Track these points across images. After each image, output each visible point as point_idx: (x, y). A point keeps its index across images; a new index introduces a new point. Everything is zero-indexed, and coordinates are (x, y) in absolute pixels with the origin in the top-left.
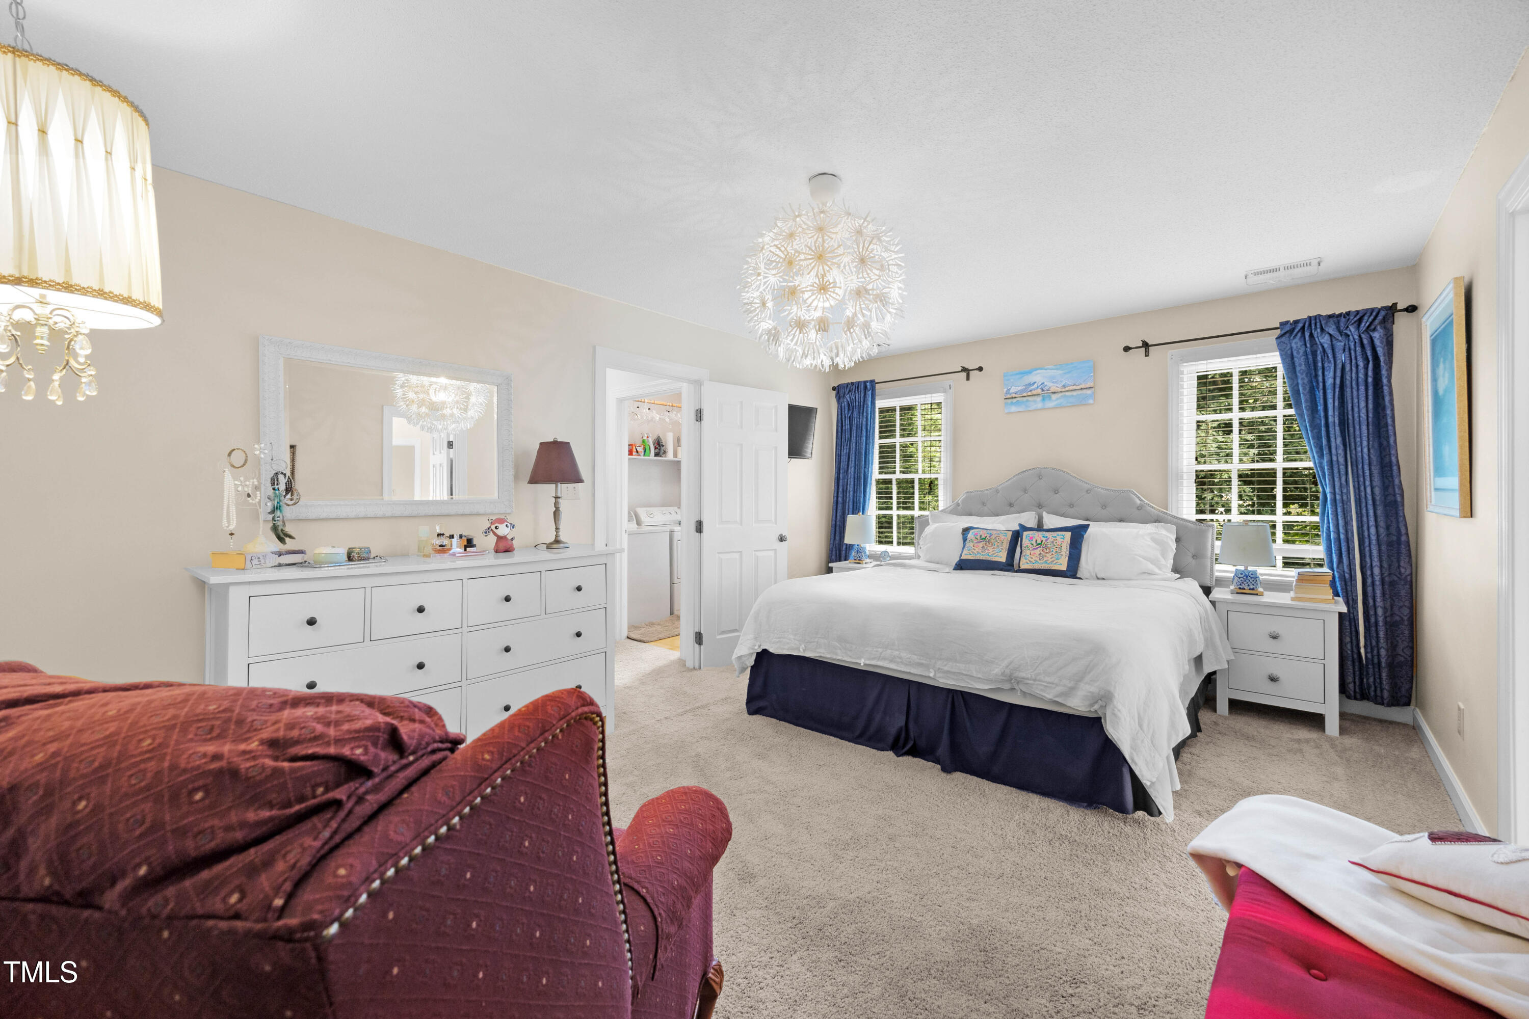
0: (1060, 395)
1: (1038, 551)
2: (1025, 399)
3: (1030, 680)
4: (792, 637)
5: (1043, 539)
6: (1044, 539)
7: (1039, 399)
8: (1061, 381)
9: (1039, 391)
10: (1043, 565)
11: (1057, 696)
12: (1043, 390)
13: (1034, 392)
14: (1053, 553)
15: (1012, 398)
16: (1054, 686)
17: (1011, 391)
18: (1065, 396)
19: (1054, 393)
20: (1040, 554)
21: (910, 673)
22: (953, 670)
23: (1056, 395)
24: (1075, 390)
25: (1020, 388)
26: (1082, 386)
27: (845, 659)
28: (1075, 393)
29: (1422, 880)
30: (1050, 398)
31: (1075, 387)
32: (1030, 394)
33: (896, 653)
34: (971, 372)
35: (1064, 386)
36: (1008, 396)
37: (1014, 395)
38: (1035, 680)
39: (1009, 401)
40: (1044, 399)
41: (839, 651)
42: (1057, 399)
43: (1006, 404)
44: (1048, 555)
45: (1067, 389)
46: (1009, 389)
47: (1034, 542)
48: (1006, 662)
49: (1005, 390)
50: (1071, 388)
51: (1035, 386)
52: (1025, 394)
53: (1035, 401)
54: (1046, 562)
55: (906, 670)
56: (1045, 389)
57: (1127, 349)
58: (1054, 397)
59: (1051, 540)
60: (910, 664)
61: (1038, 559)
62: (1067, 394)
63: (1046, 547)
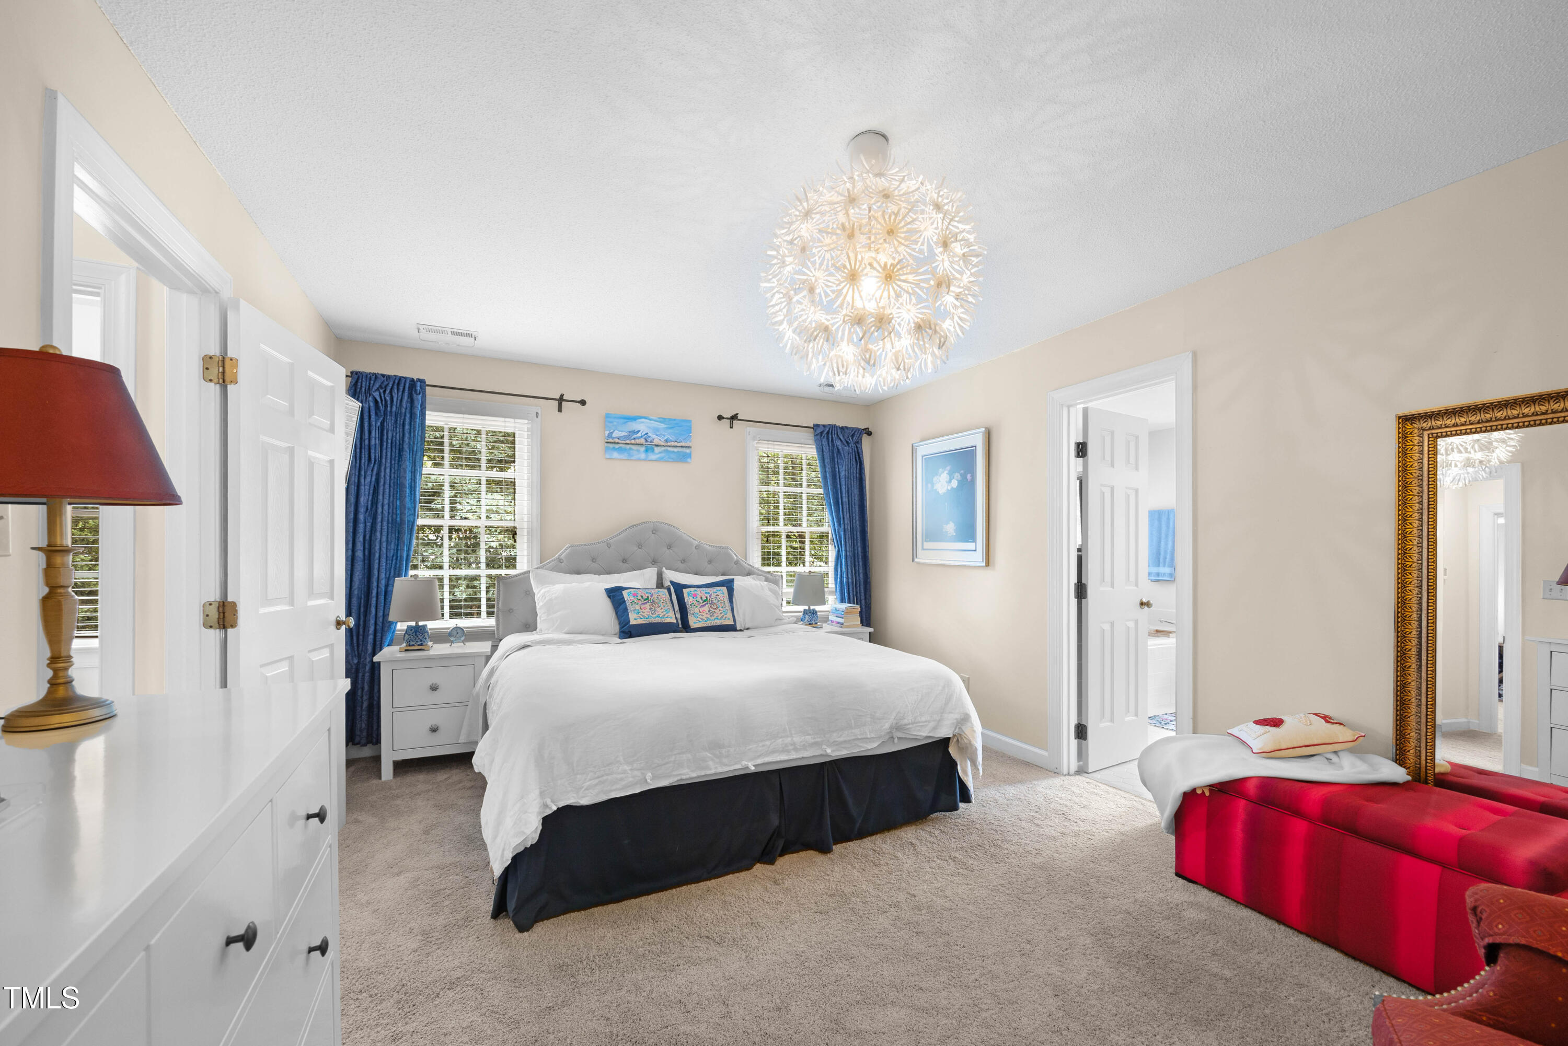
0: (663, 448)
1: (706, 608)
2: (628, 447)
3: (909, 724)
4: (626, 767)
5: (706, 595)
6: (708, 595)
7: (642, 449)
8: (664, 435)
9: (642, 441)
10: (715, 621)
11: (930, 732)
12: (646, 441)
13: (638, 441)
14: (720, 608)
15: (615, 443)
16: (927, 723)
17: (614, 435)
18: (667, 451)
19: (657, 446)
20: (709, 611)
21: (803, 758)
22: (848, 738)
23: (659, 448)
24: (677, 446)
25: (623, 434)
26: (683, 444)
27: (720, 770)
28: (676, 450)
29: (1292, 746)
30: (653, 450)
31: (676, 444)
32: (633, 442)
33: (789, 740)
34: (563, 402)
35: (666, 441)
36: (610, 440)
37: (617, 440)
38: (913, 723)
39: (611, 446)
40: (646, 451)
41: (711, 763)
42: (660, 453)
43: (607, 449)
44: (717, 611)
45: (669, 444)
46: (612, 433)
47: (699, 599)
48: (894, 714)
49: (607, 432)
50: (673, 444)
51: (639, 435)
52: (628, 442)
53: (638, 451)
54: (717, 618)
55: (799, 756)
56: (649, 439)
57: (720, 418)
58: (657, 450)
59: (713, 596)
60: (804, 748)
61: (709, 616)
62: (669, 449)
63: (712, 603)
